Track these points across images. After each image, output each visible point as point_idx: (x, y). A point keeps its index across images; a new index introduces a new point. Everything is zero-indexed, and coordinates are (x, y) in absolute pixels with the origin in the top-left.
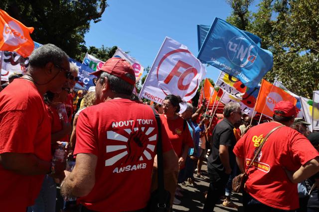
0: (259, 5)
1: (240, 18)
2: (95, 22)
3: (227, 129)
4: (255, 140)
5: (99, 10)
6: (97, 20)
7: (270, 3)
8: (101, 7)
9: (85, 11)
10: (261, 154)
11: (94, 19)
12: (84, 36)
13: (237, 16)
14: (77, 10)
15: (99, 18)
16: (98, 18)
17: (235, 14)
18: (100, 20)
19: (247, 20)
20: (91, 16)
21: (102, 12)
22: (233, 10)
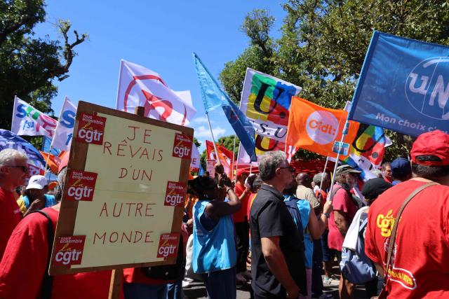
0: (282, 29)
1: (261, 48)
2: (61, 80)
3: (269, 202)
4: (380, 223)
5: (63, 62)
6: (62, 76)
7: (294, 25)
8: (66, 58)
9: (41, 66)
10: (396, 246)
11: (58, 76)
12: (50, 103)
13: (257, 46)
14: (26, 65)
15: (66, 74)
16: (63, 73)
17: (254, 43)
18: (67, 76)
19: (270, 49)
20: (52, 72)
21: (69, 64)
22: (250, 39)
